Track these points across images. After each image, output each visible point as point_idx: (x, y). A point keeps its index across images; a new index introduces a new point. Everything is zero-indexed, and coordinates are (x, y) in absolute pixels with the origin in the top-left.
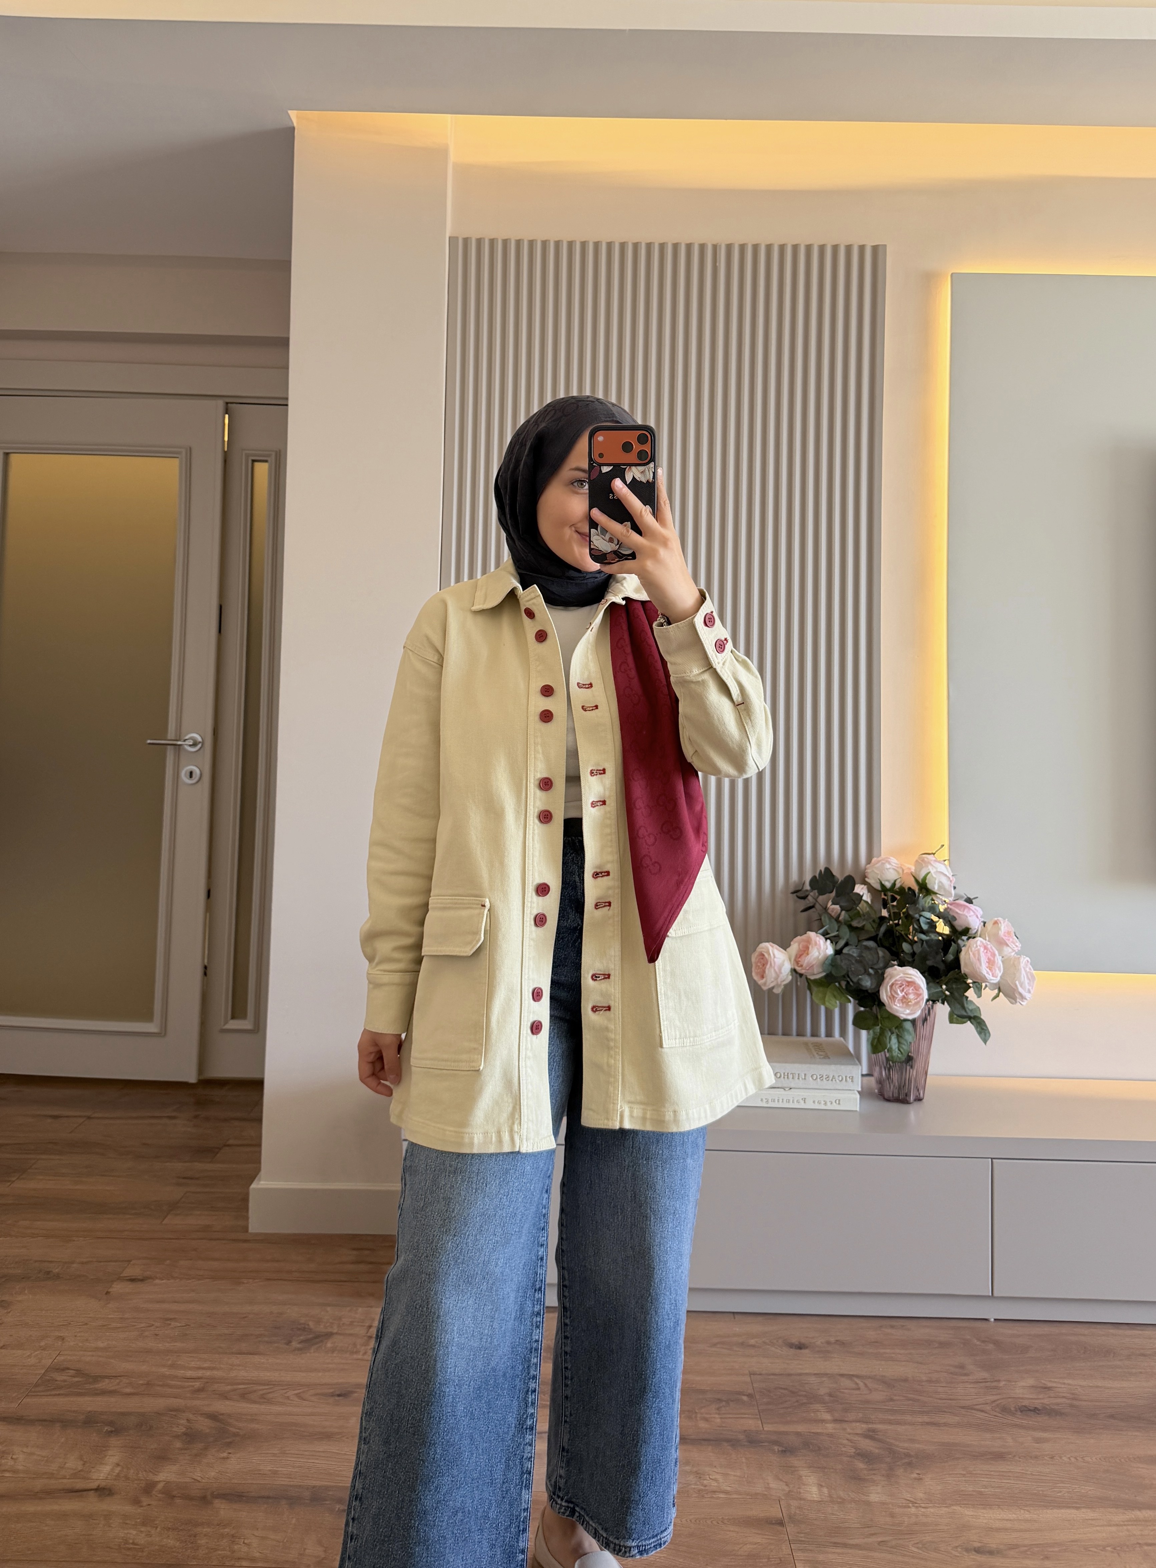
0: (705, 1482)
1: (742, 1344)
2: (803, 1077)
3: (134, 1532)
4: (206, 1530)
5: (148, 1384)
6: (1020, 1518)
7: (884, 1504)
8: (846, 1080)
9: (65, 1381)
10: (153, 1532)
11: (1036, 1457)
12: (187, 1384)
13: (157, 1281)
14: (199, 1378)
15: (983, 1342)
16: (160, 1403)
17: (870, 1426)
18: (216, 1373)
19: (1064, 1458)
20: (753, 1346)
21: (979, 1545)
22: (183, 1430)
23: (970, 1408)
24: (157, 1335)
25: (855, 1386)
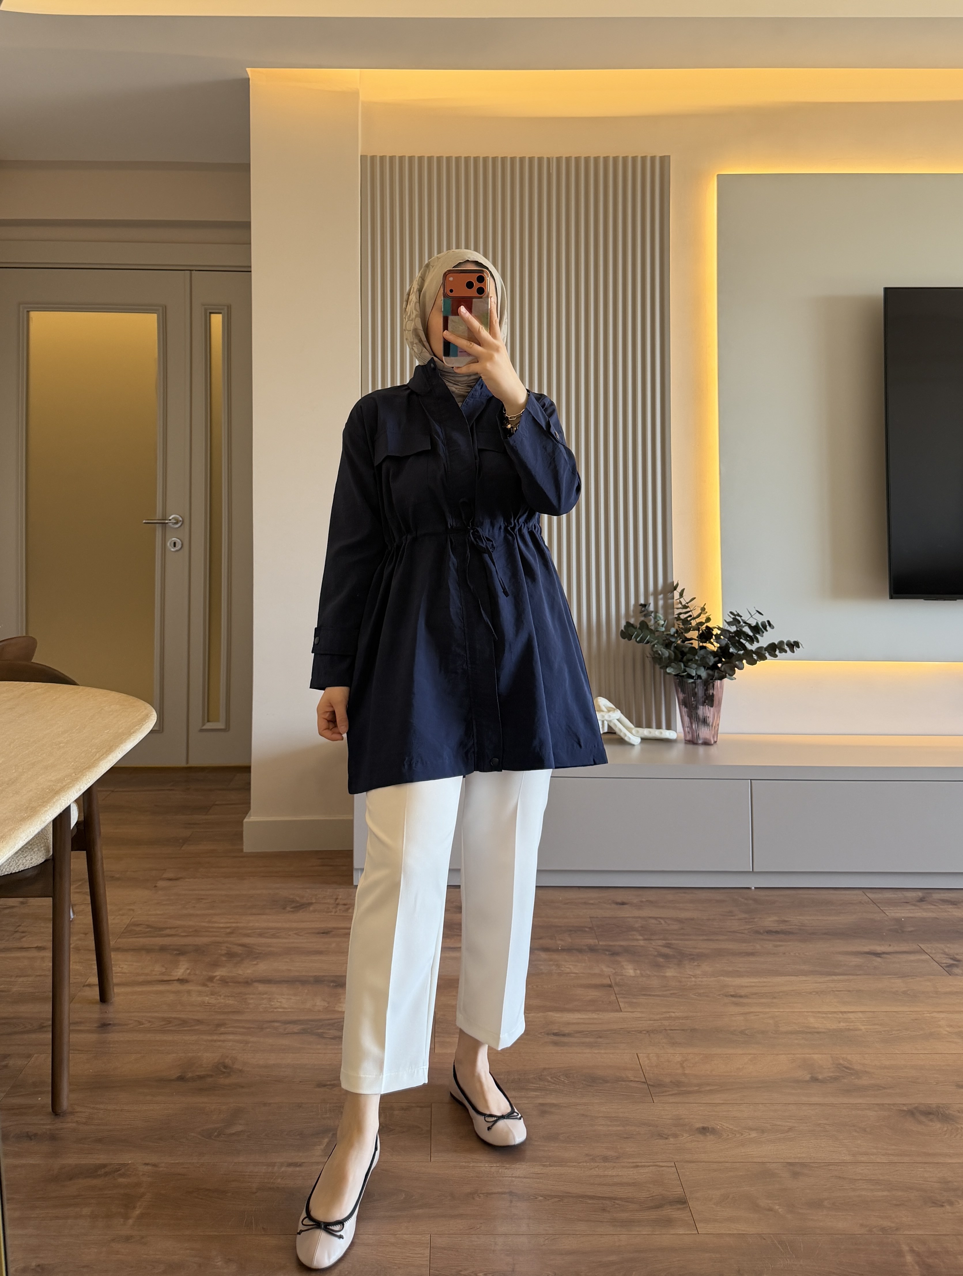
0: (562, 969)
1: (585, 903)
3: (207, 998)
4: (251, 996)
5: (196, 931)
6: (760, 981)
7: (674, 977)
9: (141, 930)
10: (219, 998)
11: (774, 954)
12: (222, 930)
13: (187, 880)
14: (228, 928)
15: (746, 899)
16: (205, 940)
17: (668, 941)
18: (239, 925)
19: (792, 954)
20: (592, 904)
21: (734, 993)
22: (225, 952)
23: (734, 932)
24: (194, 907)
25: (658, 922)
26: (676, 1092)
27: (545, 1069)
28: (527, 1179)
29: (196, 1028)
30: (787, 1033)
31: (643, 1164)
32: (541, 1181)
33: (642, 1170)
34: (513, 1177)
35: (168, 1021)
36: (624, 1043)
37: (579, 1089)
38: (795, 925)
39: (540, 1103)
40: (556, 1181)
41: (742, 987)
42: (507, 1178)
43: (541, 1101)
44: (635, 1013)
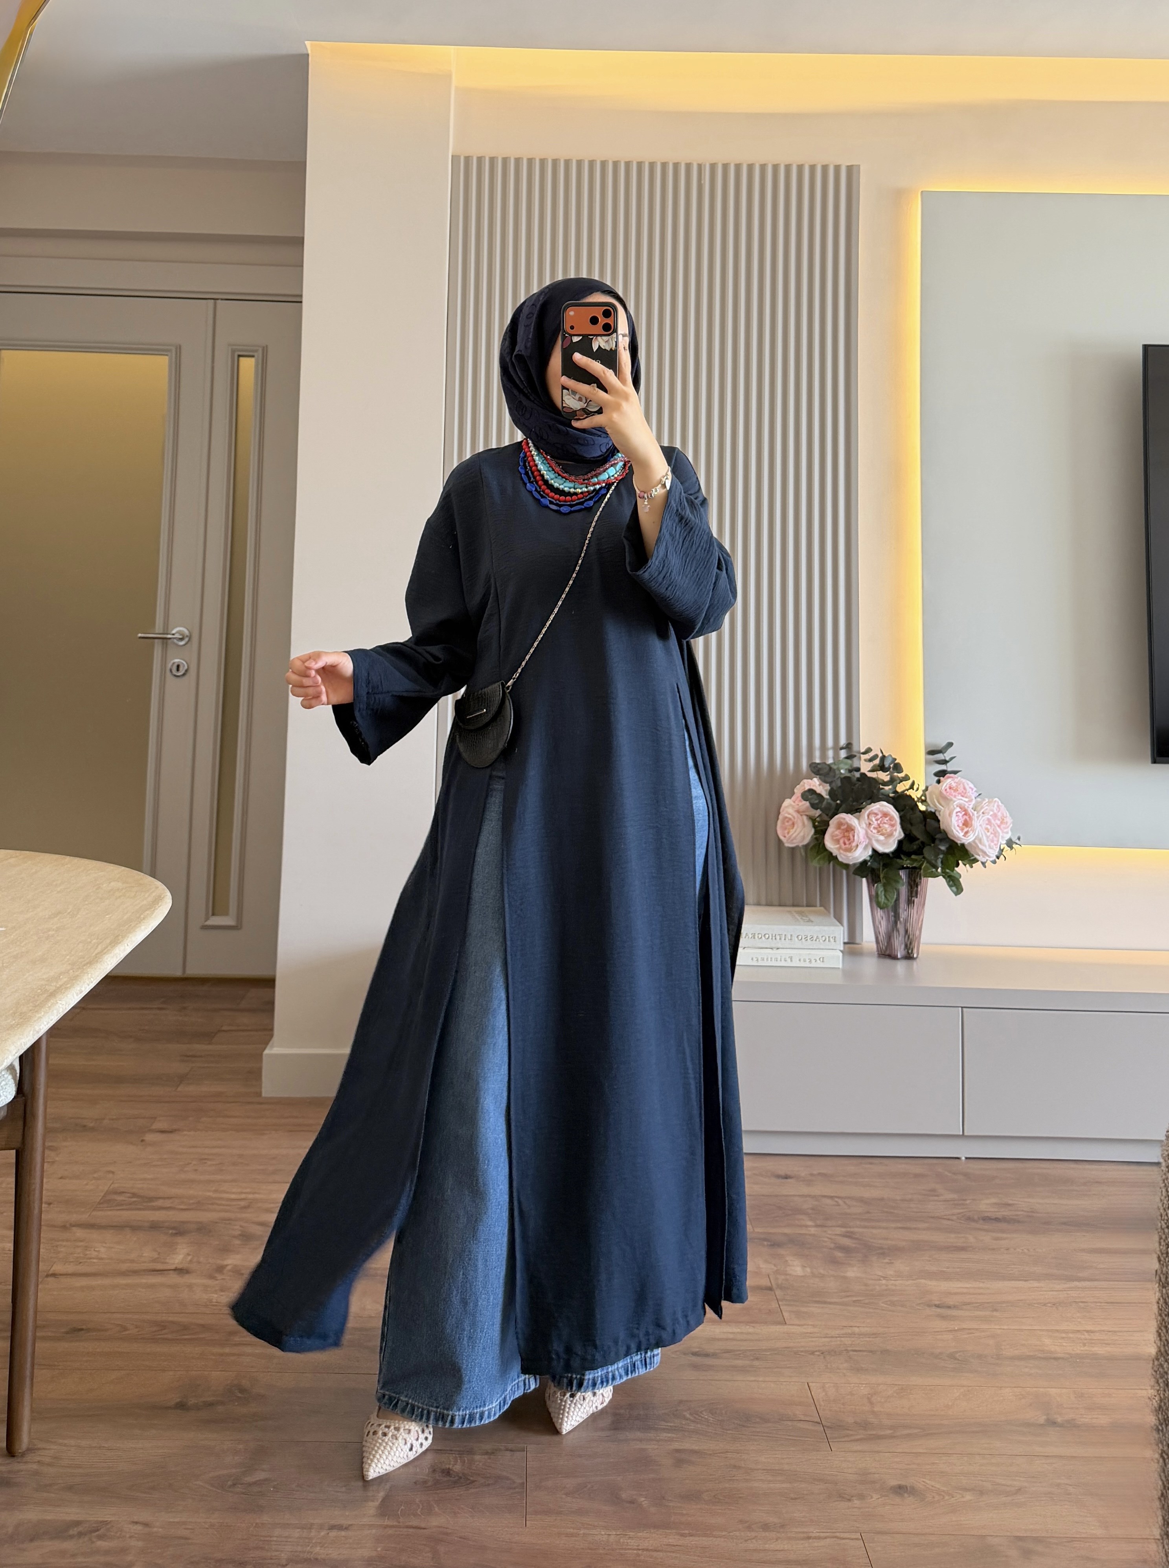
2: (790, 938)
3: (216, 1296)
5: (198, 1203)
7: (857, 1278)
8: (829, 941)
9: (124, 1200)
11: (994, 1249)
12: (234, 1203)
13: (185, 1133)
14: (241, 1200)
15: (954, 1174)
16: (213, 1216)
17: (849, 1229)
18: (257, 1196)
19: (1018, 1250)
21: (939, 1302)
22: (240, 1233)
23: (939, 1218)
24: (196, 1170)
25: (835, 1203)
26: (863, 1436)
27: (681, 1402)
28: (659, 1553)
29: (201, 1336)
30: (1013, 1358)
31: (818, 1534)
32: (678, 1555)
33: (816, 1544)
34: (639, 1550)
35: (162, 1326)
36: (788, 1368)
37: (729, 1430)
38: (1023, 1211)
39: (676, 1449)
40: (699, 1556)
41: (950, 1293)
42: (630, 1551)
43: (676, 1445)
44: (804, 1327)
